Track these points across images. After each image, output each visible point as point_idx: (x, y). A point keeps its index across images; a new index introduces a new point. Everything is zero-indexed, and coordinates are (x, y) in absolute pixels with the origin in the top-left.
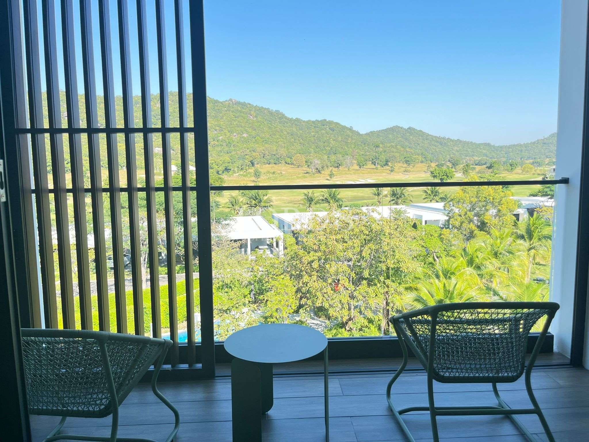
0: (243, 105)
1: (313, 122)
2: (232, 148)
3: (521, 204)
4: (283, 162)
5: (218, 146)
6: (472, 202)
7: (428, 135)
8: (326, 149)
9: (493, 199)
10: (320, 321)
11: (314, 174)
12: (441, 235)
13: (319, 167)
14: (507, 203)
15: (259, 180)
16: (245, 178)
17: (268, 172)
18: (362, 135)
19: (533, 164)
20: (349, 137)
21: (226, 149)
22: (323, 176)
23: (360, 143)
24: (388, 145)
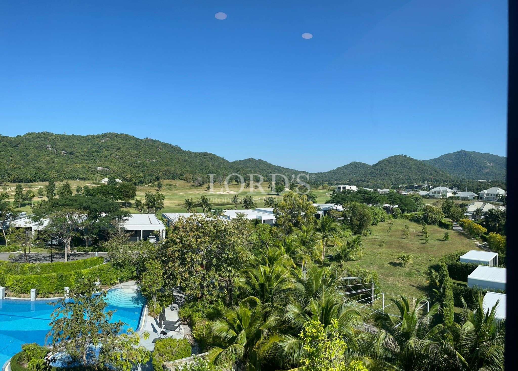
0: (155, 141)
1: (199, 153)
2: (146, 168)
3: (320, 208)
4: (178, 178)
5: (136, 167)
6: (290, 208)
7: (271, 164)
8: (206, 171)
9: (302, 206)
10: (183, 294)
11: (197, 187)
12: (271, 230)
13: (201, 182)
14: (311, 209)
15: (160, 189)
16: (152, 188)
17: (167, 185)
18: (230, 163)
19: (328, 184)
20: (222, 164)
21: (142, 169)
22: (203, 188)
23: (228, 168)
24: (246, 170)
